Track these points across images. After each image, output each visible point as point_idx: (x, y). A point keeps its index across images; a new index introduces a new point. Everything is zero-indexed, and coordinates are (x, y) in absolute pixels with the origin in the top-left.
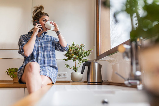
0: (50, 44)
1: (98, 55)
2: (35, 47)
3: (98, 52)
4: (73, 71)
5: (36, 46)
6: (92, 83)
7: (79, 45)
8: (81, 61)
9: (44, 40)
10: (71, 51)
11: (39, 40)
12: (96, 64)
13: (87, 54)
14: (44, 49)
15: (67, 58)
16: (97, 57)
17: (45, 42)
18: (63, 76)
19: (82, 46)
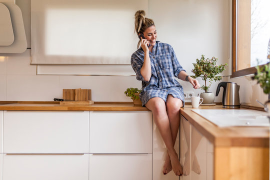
0: (168, 58)
1: (234, 71)
2: (152, 68)
3: (233, 67)
4: (203, 91)
5: (153, 65)
6: (228, 107)
7: (210, 59)
8: (213, 79)
9: (159, 54)
10: (200, 68)
11: (154, 57)
12: (234, 85)
13: (221, 69)
14: (162, 67)
15: (194, 75)
16: (233, 73)
17: (161, 56)
18: (189, 97)
19: (214, 60)
